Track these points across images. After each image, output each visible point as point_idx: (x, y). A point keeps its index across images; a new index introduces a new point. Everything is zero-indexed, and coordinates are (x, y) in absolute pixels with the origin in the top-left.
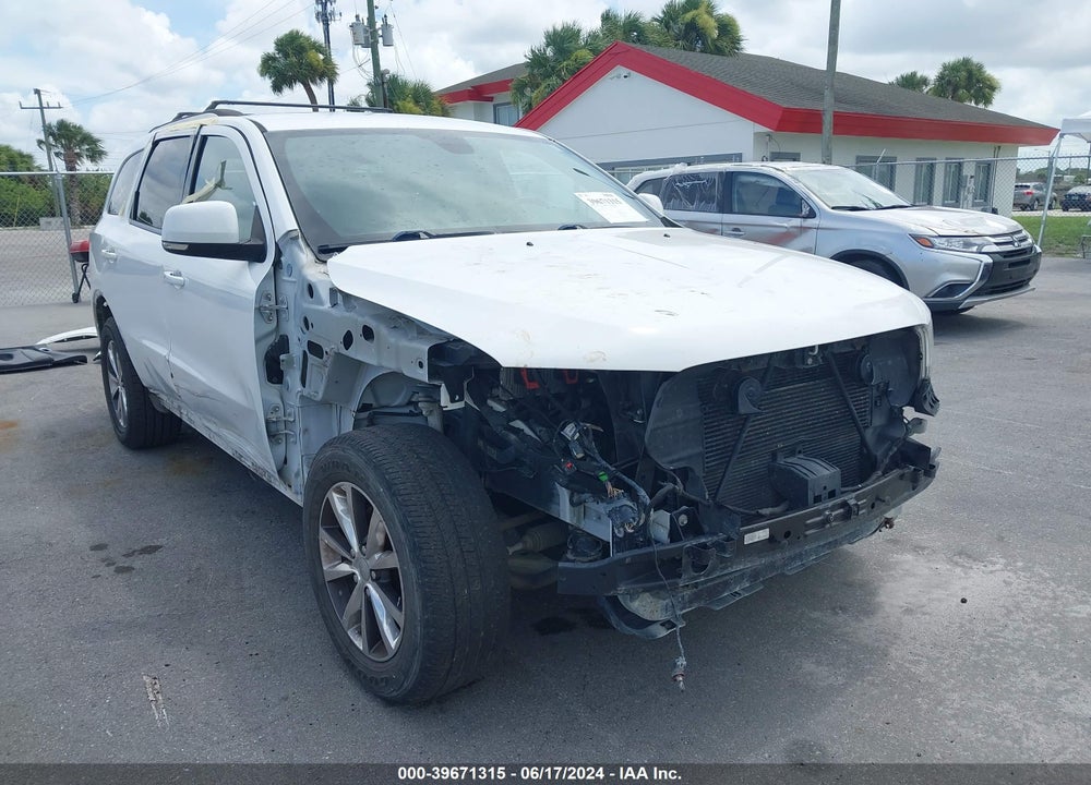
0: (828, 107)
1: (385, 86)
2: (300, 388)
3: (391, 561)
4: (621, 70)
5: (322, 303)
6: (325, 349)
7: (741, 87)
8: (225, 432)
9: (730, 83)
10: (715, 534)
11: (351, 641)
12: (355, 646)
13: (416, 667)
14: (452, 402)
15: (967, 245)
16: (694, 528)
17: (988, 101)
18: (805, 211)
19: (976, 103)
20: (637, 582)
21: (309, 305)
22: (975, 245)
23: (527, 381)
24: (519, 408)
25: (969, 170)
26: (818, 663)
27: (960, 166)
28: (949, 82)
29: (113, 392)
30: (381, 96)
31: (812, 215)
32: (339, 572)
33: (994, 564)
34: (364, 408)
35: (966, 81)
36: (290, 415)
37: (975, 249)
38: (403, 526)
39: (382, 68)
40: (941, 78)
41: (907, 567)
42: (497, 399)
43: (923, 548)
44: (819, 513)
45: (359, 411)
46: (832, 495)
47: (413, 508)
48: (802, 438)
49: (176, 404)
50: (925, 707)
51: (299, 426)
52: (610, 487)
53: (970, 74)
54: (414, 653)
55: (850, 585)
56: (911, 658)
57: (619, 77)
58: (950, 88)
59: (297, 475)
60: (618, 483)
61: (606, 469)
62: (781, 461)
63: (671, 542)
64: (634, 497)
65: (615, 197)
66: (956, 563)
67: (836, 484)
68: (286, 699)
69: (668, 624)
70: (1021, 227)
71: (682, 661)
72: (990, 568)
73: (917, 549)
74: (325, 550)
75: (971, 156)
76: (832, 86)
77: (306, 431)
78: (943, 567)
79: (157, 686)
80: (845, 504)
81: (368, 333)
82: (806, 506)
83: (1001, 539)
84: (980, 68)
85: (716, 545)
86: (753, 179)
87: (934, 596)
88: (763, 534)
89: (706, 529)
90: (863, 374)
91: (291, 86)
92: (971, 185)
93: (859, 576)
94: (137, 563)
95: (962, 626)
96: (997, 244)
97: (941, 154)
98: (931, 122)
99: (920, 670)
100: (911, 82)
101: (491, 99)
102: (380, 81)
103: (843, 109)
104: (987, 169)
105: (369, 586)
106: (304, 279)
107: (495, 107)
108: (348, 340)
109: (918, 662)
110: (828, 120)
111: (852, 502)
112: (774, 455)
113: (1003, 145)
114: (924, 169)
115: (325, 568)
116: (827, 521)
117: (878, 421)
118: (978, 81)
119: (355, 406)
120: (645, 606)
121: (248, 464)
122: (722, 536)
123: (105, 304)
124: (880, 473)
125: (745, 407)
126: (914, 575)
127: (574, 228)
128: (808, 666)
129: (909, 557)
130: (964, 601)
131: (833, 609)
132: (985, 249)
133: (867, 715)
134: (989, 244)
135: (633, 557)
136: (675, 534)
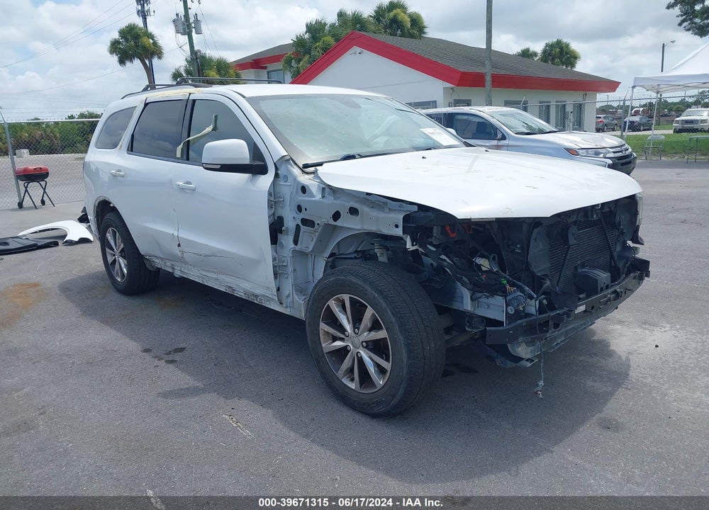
0: (488, 71)
1: (198, 60)
2: (292, 245)
3: (382, 334)
4: (357, 49)
5: (314, 196)
6: (316, 223)
7: (434, 59)
8: (221, 277)
9: (426, 56)
10: (562, 309)
11: (345, 385)
12: (349, 387)
13: (401, 391)
14: (413, 245)
15: (597, 154)
16: (551, 307)
17: (573, 65)
18: (499, 136)
19: (566, 66)
20: (528, 336)
21: (302, 198)
22: (602, 153)
23: (450, 233)
24: (444, 248)
25: (569, 109)
26: (595, 381)
27: (564, 106)
28: (550, 54)
29: (110, 259)
30: (196, 67)
31: (504, 138)
32: (335, 346)
33: (665, 327)
34: (332, 255)
35: (560, 54)
36: (283, 262)
37: (602, 156)
38: (393, 314)
39: (196, 48)
40: (544, 51)
41: (619, 332)
42: (431, 244)
43: (624, 322)
44: (605, 296)
45: (329, 257)
46: (607, 287)
47: (397, 304)
48: (588, 258)
49: (168, 264)
50: (659, 398)
51: (290, 269)
52: (508, 287)
53: (562, 49)
54: (401, 383)
55: (594, 342)
56: (641, 375)
57: (355, 53)
58: (550, 58)
59: (288, 296)
60: (512, 285)
61: (505, 277)
62: (579, 270)
63: (539, 314)
64: (522, 291)
65: (439, 131)
66: (645, 328)
67: (608, 281)
68: (313, 420)
69: (530, 360)
70: (624, 142)
71: (541, 383)
72: (663, 330)
73: (621, 322)
74: (324, 335)
75: (570, 99)
76: (490, 58)
77: (295, 270)
78: (639, 330)
79: (234, 419)
80: (615, 292)
81: (353, 211)
82: (597, 293)
83: (663, 315)
84: (567, 45)
85: (565, 313)
86: (465, 117)
87: (640, 345)
88: (582, 308)
89: (556, 306)
90: (617, 222)
91: (131, 61)
92: (571, 117)
93: (595, 338)
94: (177, 357)
95: (661, 359)
96: (614, 152)
97: (554, 98)
98: (547, 79)
99: (649, 380)
100: (526, 54)
101: (265, 68)
102: (195, 58)
103: (496, 72)
104: (579, 108)
105: (361, 352)
106: (298, 183)
107: (268, 72)
108: (336, 216)
109: (645, 378)
110: (488, 79)
111: (619, 290)
112: (576, 268)
113: (588, 93)
114: (544, 108)
115: (323, 345)
116: (609, 300)
117: (618, 248)
118: (567, 54)
119: (327, 254)
120: (523, 350)
121: (240, 294)
122: (566, 309)
123: (111, 205)
124: (624, 276)
125: (572, 241)
126: (625, 336)
127: (430, 149)
128: (589, 383)
129: (618, 327)
130: (657, 346)
131: (590, 355)
132: (608, 156)
133: (631, 404)
134: (609, 152)
135: (526, 322)
136: (541, 310)
